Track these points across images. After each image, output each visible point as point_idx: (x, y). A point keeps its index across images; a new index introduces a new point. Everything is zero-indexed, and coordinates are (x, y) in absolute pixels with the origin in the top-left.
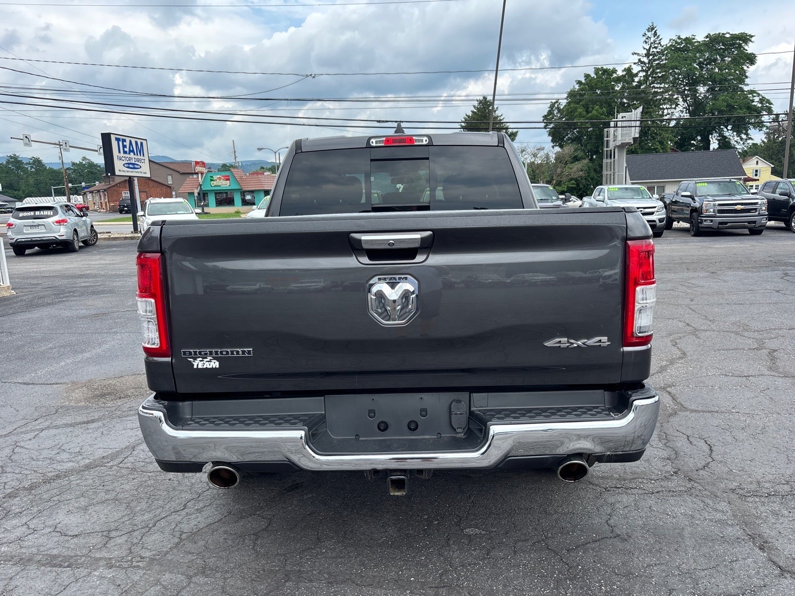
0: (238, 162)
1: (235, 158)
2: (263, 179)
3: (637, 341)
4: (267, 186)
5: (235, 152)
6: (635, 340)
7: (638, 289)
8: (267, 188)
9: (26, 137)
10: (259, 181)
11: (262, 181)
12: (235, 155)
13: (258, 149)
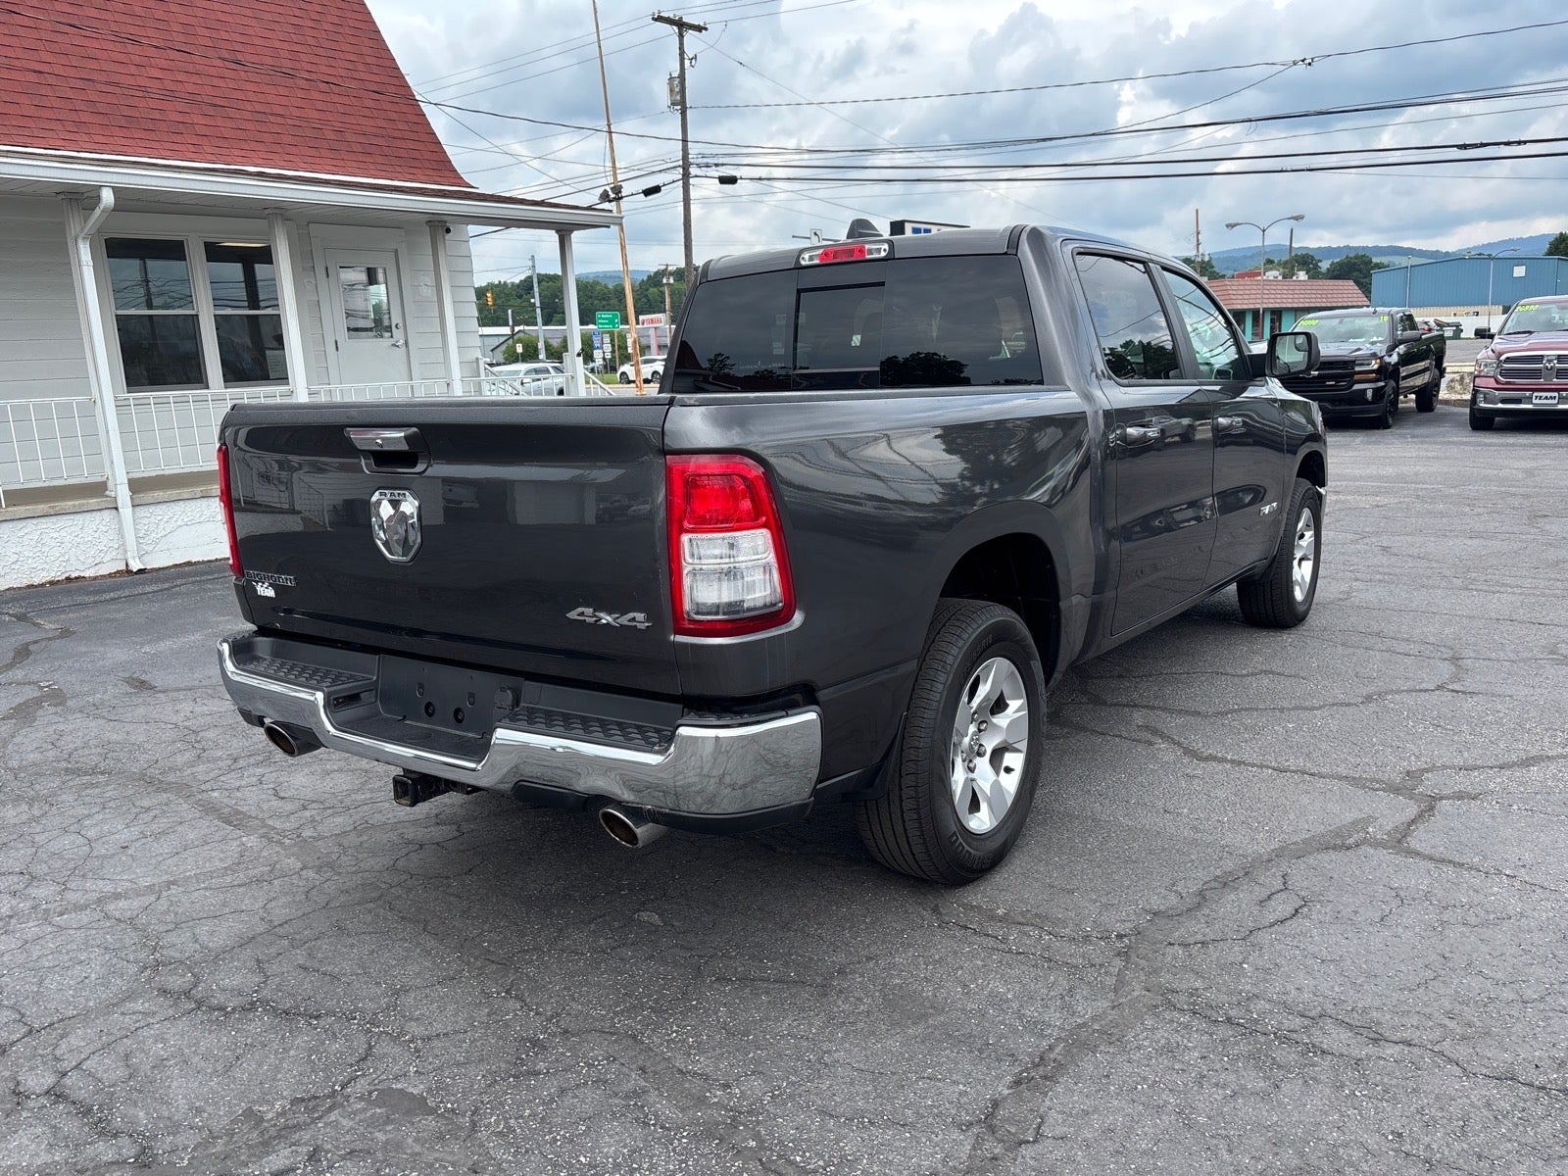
0: (1203, 255)
1: (1198, 245)
2: (1234, 288)
3: (692, 626)
4: (1240, 302)
5: (1198, 233)
6: (688, 626)
7: (685, 538)
8: (1239, 307)
9: (815, 234)
10: (1225, 293)
11: (1230, 292)
12: (1198, 240)
13: (1227, 226)
